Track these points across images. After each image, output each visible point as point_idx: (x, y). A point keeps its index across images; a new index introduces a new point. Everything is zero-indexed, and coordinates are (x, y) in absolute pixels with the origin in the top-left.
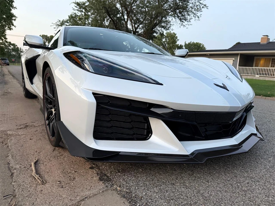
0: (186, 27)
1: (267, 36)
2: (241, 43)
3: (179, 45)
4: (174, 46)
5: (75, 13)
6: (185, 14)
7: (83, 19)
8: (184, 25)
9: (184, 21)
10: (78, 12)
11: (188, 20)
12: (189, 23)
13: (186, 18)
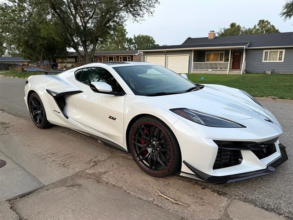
0: (140, 23)
1: (213, 31)
2: (191, 38)
3: (129, 39)
4: (124, 39)
5: (5, 4)
6: (137, 9)
7: (16, 11)
8: (137, 21)
9: (137, 16)
10: (10, 2)
11: (141, 15)
12: (142, 18)
13: (139, 13)
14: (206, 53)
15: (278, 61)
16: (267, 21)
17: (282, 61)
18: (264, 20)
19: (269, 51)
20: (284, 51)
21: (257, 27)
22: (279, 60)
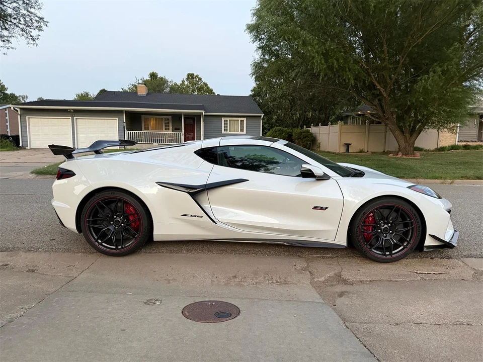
14: (143, 116)
16: (197, 76)
17: (245, 133)
18: (193, 74)
19: (228, 119)
20: (245, 119)
21: (186, 83)
22: (241, 131)
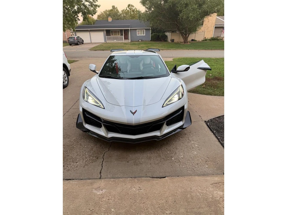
15: (143, 35)
17: (145, 35)
19: (139, 30)
20: (145, 30)
